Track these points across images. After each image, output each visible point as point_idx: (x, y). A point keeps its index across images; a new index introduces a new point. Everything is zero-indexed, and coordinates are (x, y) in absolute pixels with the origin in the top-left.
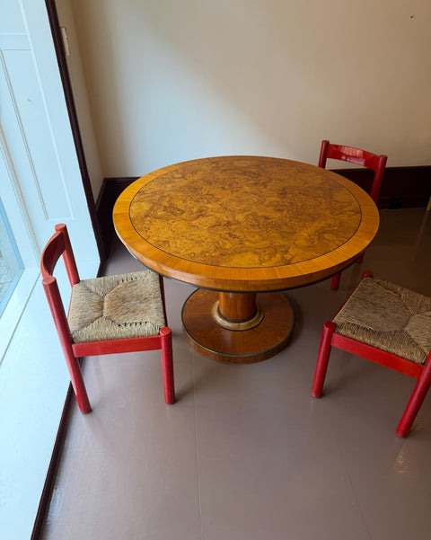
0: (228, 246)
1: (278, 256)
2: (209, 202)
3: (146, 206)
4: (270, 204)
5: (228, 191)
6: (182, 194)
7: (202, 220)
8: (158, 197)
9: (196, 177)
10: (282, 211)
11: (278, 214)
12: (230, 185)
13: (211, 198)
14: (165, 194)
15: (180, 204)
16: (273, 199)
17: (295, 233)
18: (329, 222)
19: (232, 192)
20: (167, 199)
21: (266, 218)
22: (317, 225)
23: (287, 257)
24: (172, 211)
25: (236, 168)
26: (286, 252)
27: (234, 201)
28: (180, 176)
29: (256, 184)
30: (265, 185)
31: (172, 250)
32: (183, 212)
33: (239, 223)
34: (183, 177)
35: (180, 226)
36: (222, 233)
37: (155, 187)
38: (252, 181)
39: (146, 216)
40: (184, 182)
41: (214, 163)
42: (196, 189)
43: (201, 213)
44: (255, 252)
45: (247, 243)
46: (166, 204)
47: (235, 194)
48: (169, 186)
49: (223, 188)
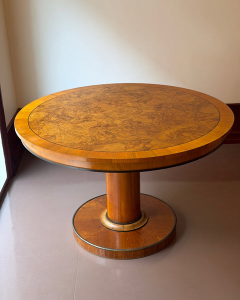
0: (102, 139)
1: (141, 145)
2: (95, 112)
3: (42, 115)
4: (146, 114)
5: (113, 106)
6: (74, 107)
7: (86, 123)
8: (54, 109)
9: (89, 97)
10: (154, 118)
11: (150, 121)
12: (116, 102)
13: (98, 109)
14: (61, 107)
15: (71, 114)
16: (150, 111)
17: (159, 132)
18: (191, 125)
19: (117, 106)
20: (61, 110)
21: (140, 123)
22: (180, 127)
23: (148, 146)
24: (64, 117)
25: (125, 91)
26: (148, 143)
27: (117, 111)
28: (77, 96)
29: (138, 102)
30: (145, 102)
31: (57, 140)
32: (72, 118)
33: (116, 125)
34: (79, 96)
35: (67, 126)
36: (100, 131)
37: (53, 103)
38: (135, 100)
39: (41, 121)
40: (78, 100)
41: (106, 88)
42: (87, 104)
43: (87, 119)
44: (123, 143)
45: (118, 138)
46: (60, 113)
47: (118, 108)
48: (66, 102)
49: (110, 104)
